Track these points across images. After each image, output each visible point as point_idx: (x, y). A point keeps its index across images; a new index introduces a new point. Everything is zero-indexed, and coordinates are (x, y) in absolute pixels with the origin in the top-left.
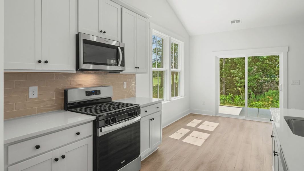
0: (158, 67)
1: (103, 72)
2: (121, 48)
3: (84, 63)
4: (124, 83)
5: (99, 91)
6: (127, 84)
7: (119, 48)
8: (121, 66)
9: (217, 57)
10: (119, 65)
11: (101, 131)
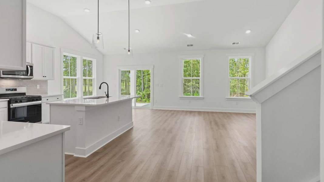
0: (70, 76)
1: (20, 79)
2: (30, 66)
3: (3, 74)
4: (37, 85)
5: (16, 89)
6: (40, 86)
7: (29, 67)
8: (30, 75)
9: (119, 70)
10: (29, 75)
11: (12, 105)
